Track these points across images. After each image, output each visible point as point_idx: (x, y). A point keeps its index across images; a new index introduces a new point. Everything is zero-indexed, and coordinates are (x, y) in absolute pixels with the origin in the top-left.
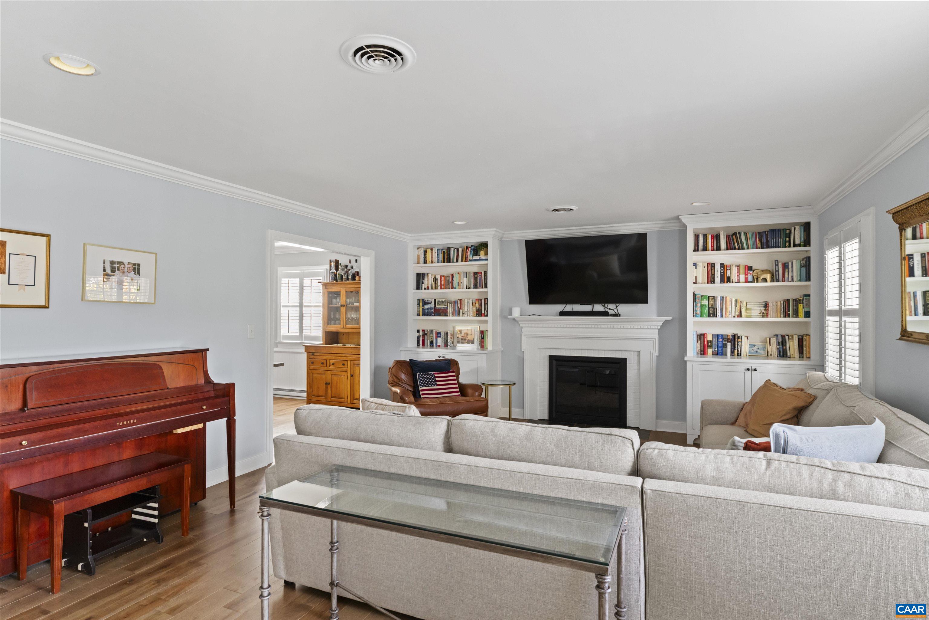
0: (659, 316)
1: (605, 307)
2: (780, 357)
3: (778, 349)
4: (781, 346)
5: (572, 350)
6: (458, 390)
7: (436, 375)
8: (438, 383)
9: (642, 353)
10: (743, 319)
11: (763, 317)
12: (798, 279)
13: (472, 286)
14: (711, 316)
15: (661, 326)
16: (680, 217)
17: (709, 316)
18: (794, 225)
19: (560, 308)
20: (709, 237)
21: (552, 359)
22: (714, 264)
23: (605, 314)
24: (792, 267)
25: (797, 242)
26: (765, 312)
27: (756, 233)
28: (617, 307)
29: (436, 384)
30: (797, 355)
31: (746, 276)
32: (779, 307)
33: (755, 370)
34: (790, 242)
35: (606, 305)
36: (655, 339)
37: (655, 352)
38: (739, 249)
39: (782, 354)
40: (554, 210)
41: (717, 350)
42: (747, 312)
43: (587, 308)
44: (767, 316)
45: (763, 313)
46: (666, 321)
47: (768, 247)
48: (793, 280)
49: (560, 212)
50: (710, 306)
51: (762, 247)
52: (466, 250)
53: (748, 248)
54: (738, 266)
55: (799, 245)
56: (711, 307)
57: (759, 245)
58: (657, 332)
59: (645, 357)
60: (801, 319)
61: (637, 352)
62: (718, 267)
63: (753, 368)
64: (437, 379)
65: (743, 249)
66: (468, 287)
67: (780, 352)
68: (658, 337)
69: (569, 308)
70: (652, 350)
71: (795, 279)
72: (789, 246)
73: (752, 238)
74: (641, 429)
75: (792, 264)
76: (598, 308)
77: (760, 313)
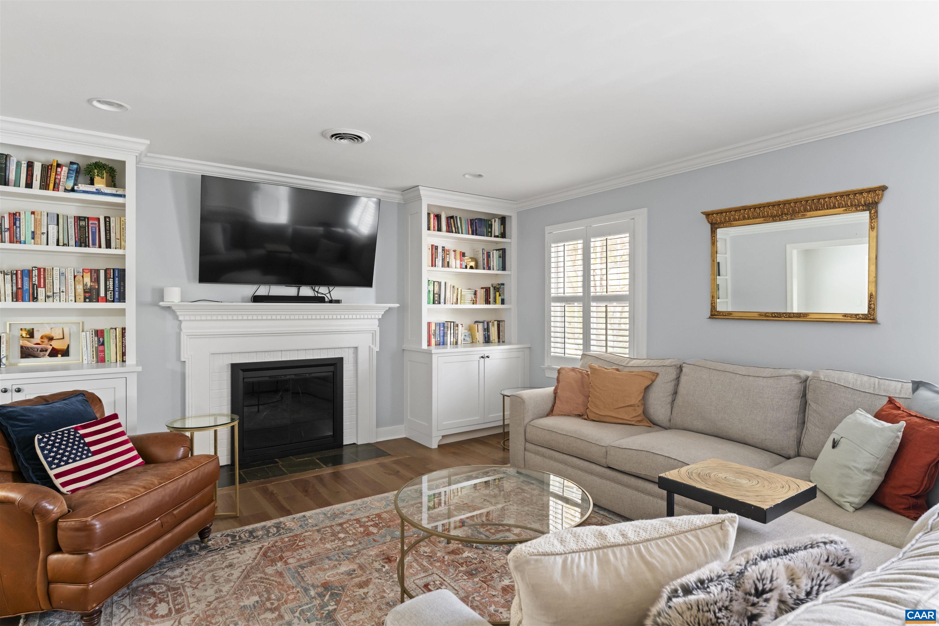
0: (377, 303)
1: (314, 290)
2: (486, 342)
3: (484, 335)
4: (486, 332)
6: (135, 453)
7: (82, 432)
8: (93, 449)
9: (360, 350)
10: (459, 306)
11: (473, 304)
12: (497, 269)
13: (72, 242)
14: (436, 302)
15: (383, 316)
16: (420, 187)
17: (434, 303)
18: (494, 216)
20: (432, 216)
21: (235, 368)
22: (437, 246)
23: (320, 300)
24: (493, 257)
25: (497, 234)
26: (474, 299)
27: (468, 219)
28: (330, 292)
29: (89, 451)
30: (497, 340)
31: (461, 263)
32: (482, 294)
33: (488, 357)
34: (491, 232)
35: (317, 289)
36: (375, 331)
37: (375, 346)
38: (456, 233)
39: (487, 339)
40: (332, 136)
41: (439, 339)
42: (462, 299)
43: (291, 291)
44: (476, 303)
45: (474, 300)
46: (390, 309)
47: (476, 235)
48: (493, 269)
49: (342, 140)
50: (435, 292)
51: (473, 234)
52: (56, 169)
53: (462, 233)
54: (455, 251)
55: (497, 237)
56: (437, 294)
57: (470, 232)
58: (377, 322)
59: (363, 355)
60: (498, 306)
61: (353, 349)
62: (440, 250)
63: (486, 355)
64: (88, 440)
65: (459, 233)
66: (61, 243)
67: (485, 338)
68: (379, 328)
69: (263, 290)
70: (371, 345)
71: (495, 268)
72: (491, 236)
73: (465, 224)
74: (359, 444)
75: (493, 254)
76: (306, 291)
77: (471, 300)
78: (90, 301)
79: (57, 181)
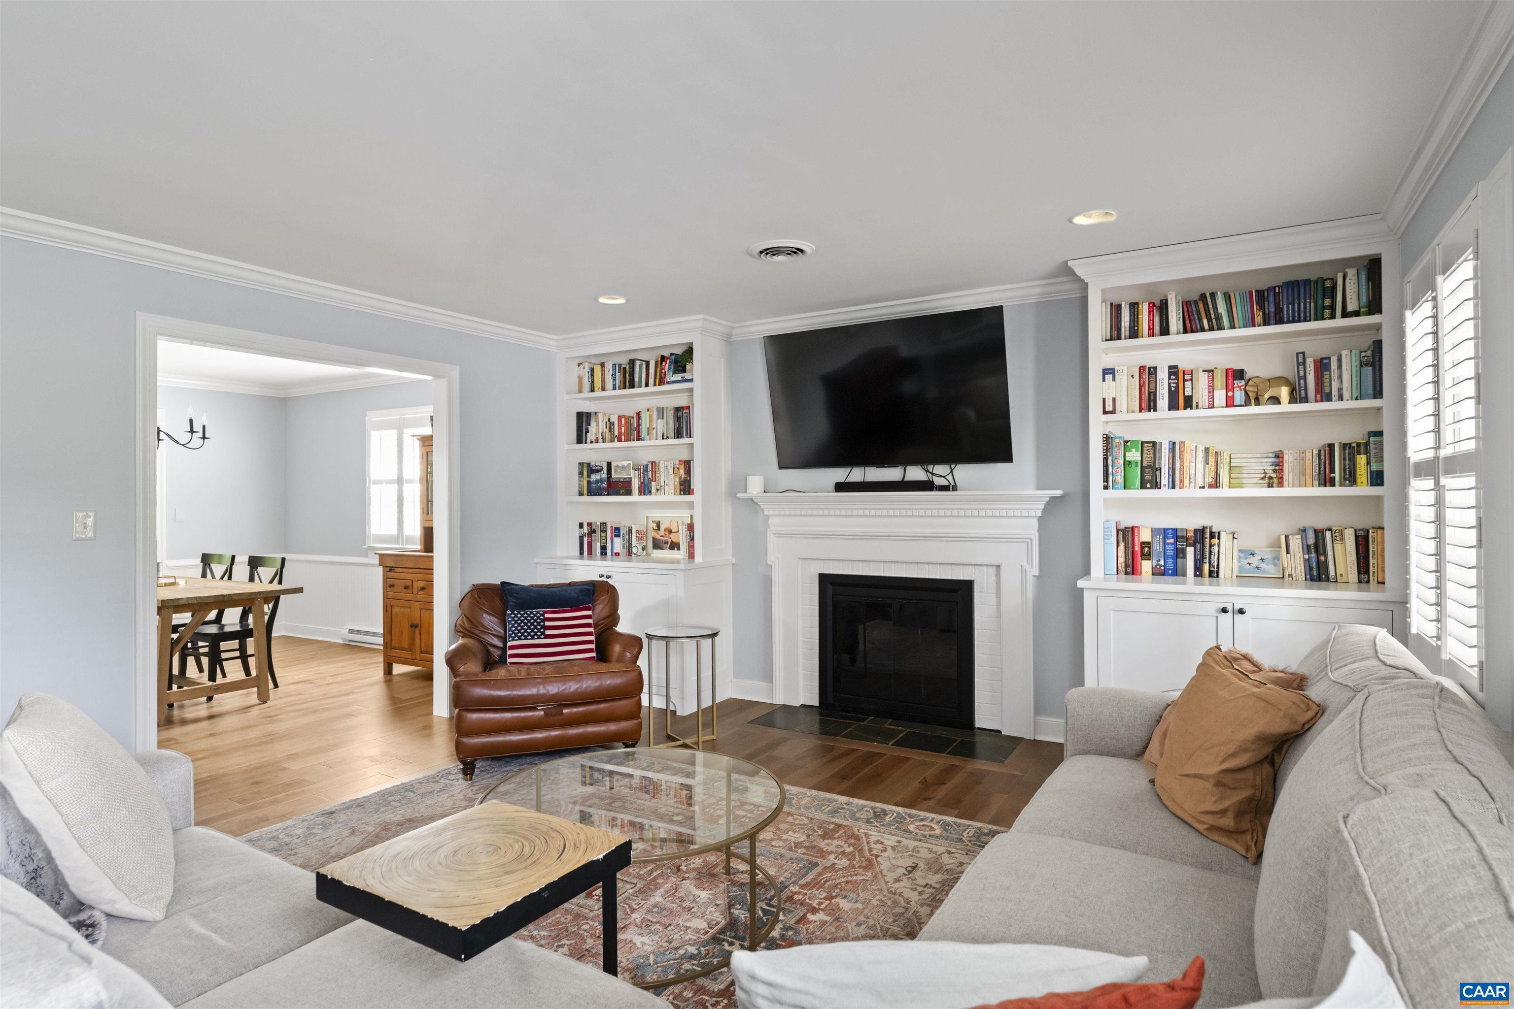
0: (1039, 489)
1: (927, 471)
2: (1312, 580)
3: (1307, 561)
4: (1313, 555)
5: (864, 564)
6: (593, 646)
7: (547, 616)
8: (548, 632)
9: (1003, 569)
10: (1224, 492)
11: (1270, 485)
12: (1355, 395)
13: (672, 435)
14: (1148, 485)
15: (1044, 511)
16: (1070, 263)
17: (1143, 486)
18: (1344, 264)
19: (839, 474)
20: (1144, 309)
21: (825, 580)
22: (1155, 368)
23: (927, 486)
24: (1340, 367)
25: (1351, 307)
26: (1274, 475)
27: (1251, 293)
28: (952, 472)
29: (543, 633)
30: (1353, 576)
31: (1230, 394)
32: (1308, 463)
33: (1241, 612)
34: (1333, 308)
35: (930, 468)
36: (1031, 539)
37: (1032, 567)
38: (1211, 329)
39: (1315, 572)
40: (761, 252)
41: (1162, 563)
42: (1232, 476)
43: (892, 474)
44: (1281, 484)
45: (1270, 478)
46: (1053, 499)
47: (1280, 321)
48: (1341, 398)
49: (775, 257)
50: (1145, 464)
51: (1266, 323)
52: (661, 364)
53: (1233, 327)
54: (1211, 371)
55: (1356, 314)
56: (1148, 467)
57: (1259, 319)
58: (1035, 523)
59: (1011, 580)
60: (1363, 489)
61: (995, 568)
62: (1163, 376)
63: (1237, 607)
64: (547, 624)
65: (1220, 328)
66: (665, 437)
67: (1311, 569)
68: (1037, 534)
69: (857, 475)
70: (1025, 564)
71: (1346, 394)
72: (1333, 317)
73: (1243, 305)
74: (1003, 733)
75: (1340, 360)
76: (915, 473)
77: (1263, 478)
78: (684, 494)
79: (663, 375)
